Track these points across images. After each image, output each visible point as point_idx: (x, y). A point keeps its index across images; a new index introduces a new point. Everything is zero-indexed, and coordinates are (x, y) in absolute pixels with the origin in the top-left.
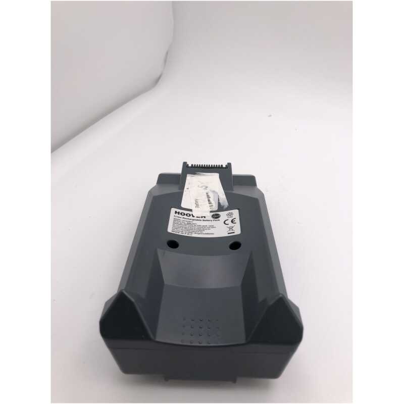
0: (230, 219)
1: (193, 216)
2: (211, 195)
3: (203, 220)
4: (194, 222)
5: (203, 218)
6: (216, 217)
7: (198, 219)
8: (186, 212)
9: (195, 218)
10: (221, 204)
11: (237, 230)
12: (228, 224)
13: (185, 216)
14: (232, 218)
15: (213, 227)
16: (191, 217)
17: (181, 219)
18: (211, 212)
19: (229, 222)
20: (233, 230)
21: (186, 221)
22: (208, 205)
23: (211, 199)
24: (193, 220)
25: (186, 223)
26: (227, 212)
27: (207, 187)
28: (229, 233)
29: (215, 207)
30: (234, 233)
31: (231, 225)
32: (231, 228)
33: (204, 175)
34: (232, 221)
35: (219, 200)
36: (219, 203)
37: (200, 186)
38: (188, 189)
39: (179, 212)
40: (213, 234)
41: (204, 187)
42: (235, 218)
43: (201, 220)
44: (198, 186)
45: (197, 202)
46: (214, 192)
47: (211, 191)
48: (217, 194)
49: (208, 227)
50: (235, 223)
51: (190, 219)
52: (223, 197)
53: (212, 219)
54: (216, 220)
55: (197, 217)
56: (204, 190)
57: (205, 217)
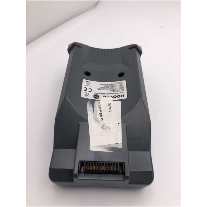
0: (87, 91)
1: (111, 96)
2: (99, 118)
3: (105, 94)
4: (110, 92)
5: (105, 95)
6: (96, 96)
7: (108, 95)
8: (117, 99)
9: (110, 95)
10: (91, 105)
11: (85, 82)
13: (117, 95)
14: (86, 92)
15: (99, 89)
16: (113, 95)
17: (119, 92)
18: (99, 100)
19: (89, 90)
20: (87, 83)
21: (116, 92)
22: (101, 106)
23: (99, 112)
24: (111, 94)
25: (116, 91)
26: (89, 98)
27: (102, 127)
28: (90, 82)
29: (96, 103)
30: (87, 81)
31: (88, 87)
34: (86, 89)
35: (93, 110)
36: (93, 107)
37: (108, 128)
38: (119, 123)
39: (122, 97)
40: (99, 84)
41: (105, 128)
42: (84, 91)
43: (106, 94)
44: (110, 128)
45: (110, 109)
46: (96, 120)
47: (99, 122)
48: (94, 118)
49: (102, 89)
50: (85, 87)
51: (113, 94)
52: (90, 113)
53: (99, 95)
54: (97, 93)
55: (109, 96)
56: (105, 124)
57: (104, 96)
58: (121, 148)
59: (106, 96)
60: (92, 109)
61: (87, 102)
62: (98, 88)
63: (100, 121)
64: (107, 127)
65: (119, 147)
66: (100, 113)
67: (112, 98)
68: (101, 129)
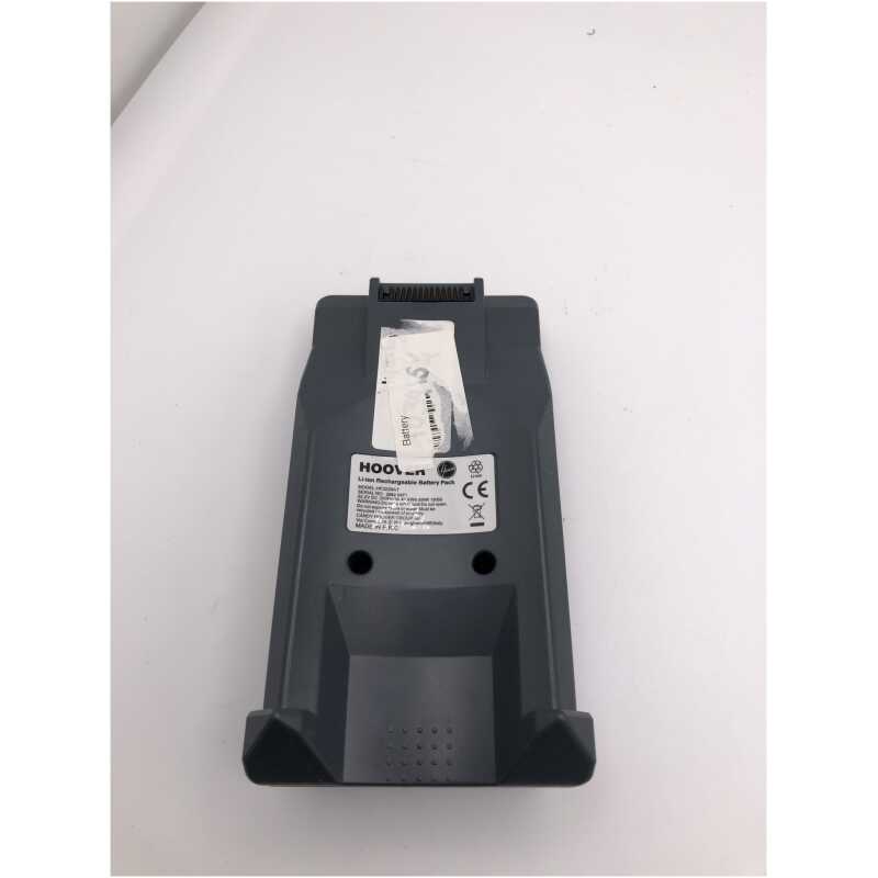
0: (477, 482)
1: (399, 473)
2: (436, 400)
3: (421, 482)
4: (403, 489)
5: (420, 476)
6: (447, 470)
7: (410, 478)
8: (383, 461)
9: (403, 477)
10: (459, 433)
11: (490, 524)
12: (471, 497)
13: (382, 475)
14: (481, 480)
15: (439, 502)
16: (394, 476)
17: (376, 485)
18: (437, 455)
19: (473, 490)
20: (480, 516)
21: (385, 489)
22: (430, 434)
23: (437, 415)
24: (399, 483)
25: (384, 495)
26: (469, 460)
27: (427, 373)
28: (472, 525)
29: (446, 447)
30: (482, 524)
31: (478, 500)
32: (477, 509)
33: (420, 329)
34: (480, 489)
35: (453, 420)
36: (454, 429)
37: (411, 371)
38: (384, 382)
39: (368, 464)
40: (440, 523)
41: (421, 373)
42: (486, 482)
43: (415, 483)
44: (408, 370)
45: (405, 426)
46: (442, 390)
47: (435, 385)
48: (450, 396)
49: (430, 502)
50: (486, 496)
51: (393, 482)
52: (462, 408)
53: (440, 479)
54: (447, 483)
55: (408, 473)
56: (421, 382)
57: (423, 473)
58: (383, 329)
59: (417, 473)
60: (457, 424)
61: (472, 442)
62: (442, 504)
63: (434, 389)
64: (415, 374)
65: (388, 329)
66: (434, 413)
67: (397, 467)
68: (429, 369)
